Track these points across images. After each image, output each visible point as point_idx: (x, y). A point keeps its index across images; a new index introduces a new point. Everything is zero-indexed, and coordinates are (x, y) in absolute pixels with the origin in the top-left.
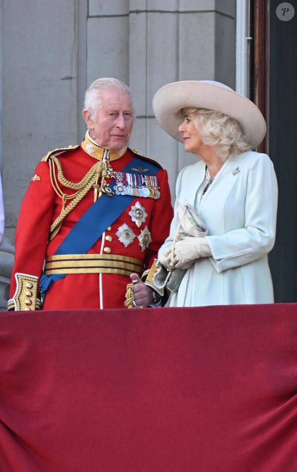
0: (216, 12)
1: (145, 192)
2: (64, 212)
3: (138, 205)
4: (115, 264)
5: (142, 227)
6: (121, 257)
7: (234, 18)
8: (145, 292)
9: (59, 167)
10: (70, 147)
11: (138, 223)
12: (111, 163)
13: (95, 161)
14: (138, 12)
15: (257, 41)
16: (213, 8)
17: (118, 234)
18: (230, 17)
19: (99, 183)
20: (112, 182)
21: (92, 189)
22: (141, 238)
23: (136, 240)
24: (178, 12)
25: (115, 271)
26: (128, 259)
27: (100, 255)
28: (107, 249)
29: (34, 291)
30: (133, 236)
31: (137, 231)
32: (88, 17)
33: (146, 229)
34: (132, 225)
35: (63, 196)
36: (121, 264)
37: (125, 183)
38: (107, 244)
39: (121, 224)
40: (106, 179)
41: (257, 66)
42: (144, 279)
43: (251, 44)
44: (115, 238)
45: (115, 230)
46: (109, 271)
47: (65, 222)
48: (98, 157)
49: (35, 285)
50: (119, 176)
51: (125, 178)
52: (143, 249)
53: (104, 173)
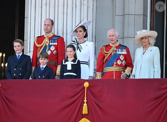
0: (143, 15)
1: (123, 53)
2: (106, 58)
3: (122, 56)
4: (117, 69)
5: (123, 60)
6: (119, 67)
7: (147, 16)
8: (125, 75)
9: (104, 49)
10: (107, 44)
11: (122, 60)
12: (116, 47)
13: (112, 47)
14: (126, 15)
15: (152, 21)
16: (143, 14)
17: (117, 62)
18: (146, 16)
19: (113, 52)
20: (116, 51)
21: (111, 53)
22: (123, 63)
23: (122, 63)
24: (135, 15)
25: (117, 70)
26: (120, 67)
27: (114, 67)
28: (115, 66)
29: (101, 76)
30: (121, 62)
31: (122, 61)
32: (116, 15)
33: (124, 61)
34: (121, 60)
35: (106, 55)
36: (119, 69)
37: (119, 51)
38: (115, 64)
39: (118, 60)
40: (114, 50)
41: (152, 27)
42: (125, 72)
43: (151, 22)
44: (117, 63)
45: (117, 61)
46: (116, 70)
47: (106, 60)
48: (113, 46)
49: (101, 75)
50: (117, 50)
51: (119, 50)
52: (124, 65)
53: (114, 49)
